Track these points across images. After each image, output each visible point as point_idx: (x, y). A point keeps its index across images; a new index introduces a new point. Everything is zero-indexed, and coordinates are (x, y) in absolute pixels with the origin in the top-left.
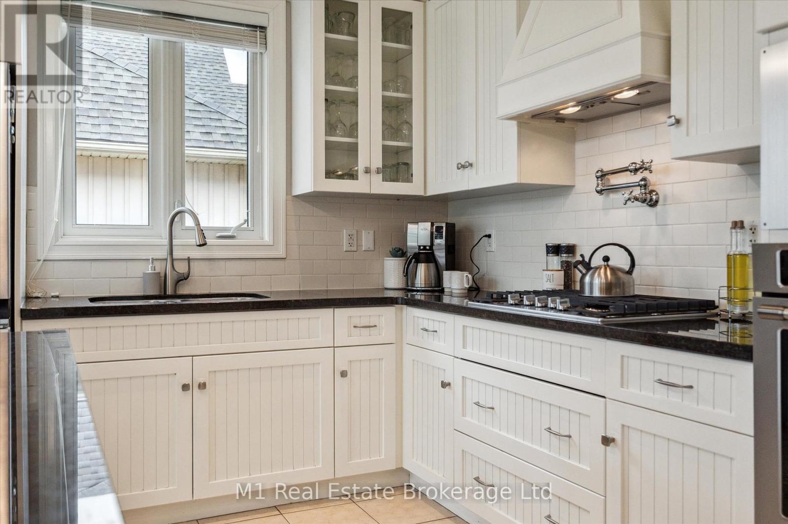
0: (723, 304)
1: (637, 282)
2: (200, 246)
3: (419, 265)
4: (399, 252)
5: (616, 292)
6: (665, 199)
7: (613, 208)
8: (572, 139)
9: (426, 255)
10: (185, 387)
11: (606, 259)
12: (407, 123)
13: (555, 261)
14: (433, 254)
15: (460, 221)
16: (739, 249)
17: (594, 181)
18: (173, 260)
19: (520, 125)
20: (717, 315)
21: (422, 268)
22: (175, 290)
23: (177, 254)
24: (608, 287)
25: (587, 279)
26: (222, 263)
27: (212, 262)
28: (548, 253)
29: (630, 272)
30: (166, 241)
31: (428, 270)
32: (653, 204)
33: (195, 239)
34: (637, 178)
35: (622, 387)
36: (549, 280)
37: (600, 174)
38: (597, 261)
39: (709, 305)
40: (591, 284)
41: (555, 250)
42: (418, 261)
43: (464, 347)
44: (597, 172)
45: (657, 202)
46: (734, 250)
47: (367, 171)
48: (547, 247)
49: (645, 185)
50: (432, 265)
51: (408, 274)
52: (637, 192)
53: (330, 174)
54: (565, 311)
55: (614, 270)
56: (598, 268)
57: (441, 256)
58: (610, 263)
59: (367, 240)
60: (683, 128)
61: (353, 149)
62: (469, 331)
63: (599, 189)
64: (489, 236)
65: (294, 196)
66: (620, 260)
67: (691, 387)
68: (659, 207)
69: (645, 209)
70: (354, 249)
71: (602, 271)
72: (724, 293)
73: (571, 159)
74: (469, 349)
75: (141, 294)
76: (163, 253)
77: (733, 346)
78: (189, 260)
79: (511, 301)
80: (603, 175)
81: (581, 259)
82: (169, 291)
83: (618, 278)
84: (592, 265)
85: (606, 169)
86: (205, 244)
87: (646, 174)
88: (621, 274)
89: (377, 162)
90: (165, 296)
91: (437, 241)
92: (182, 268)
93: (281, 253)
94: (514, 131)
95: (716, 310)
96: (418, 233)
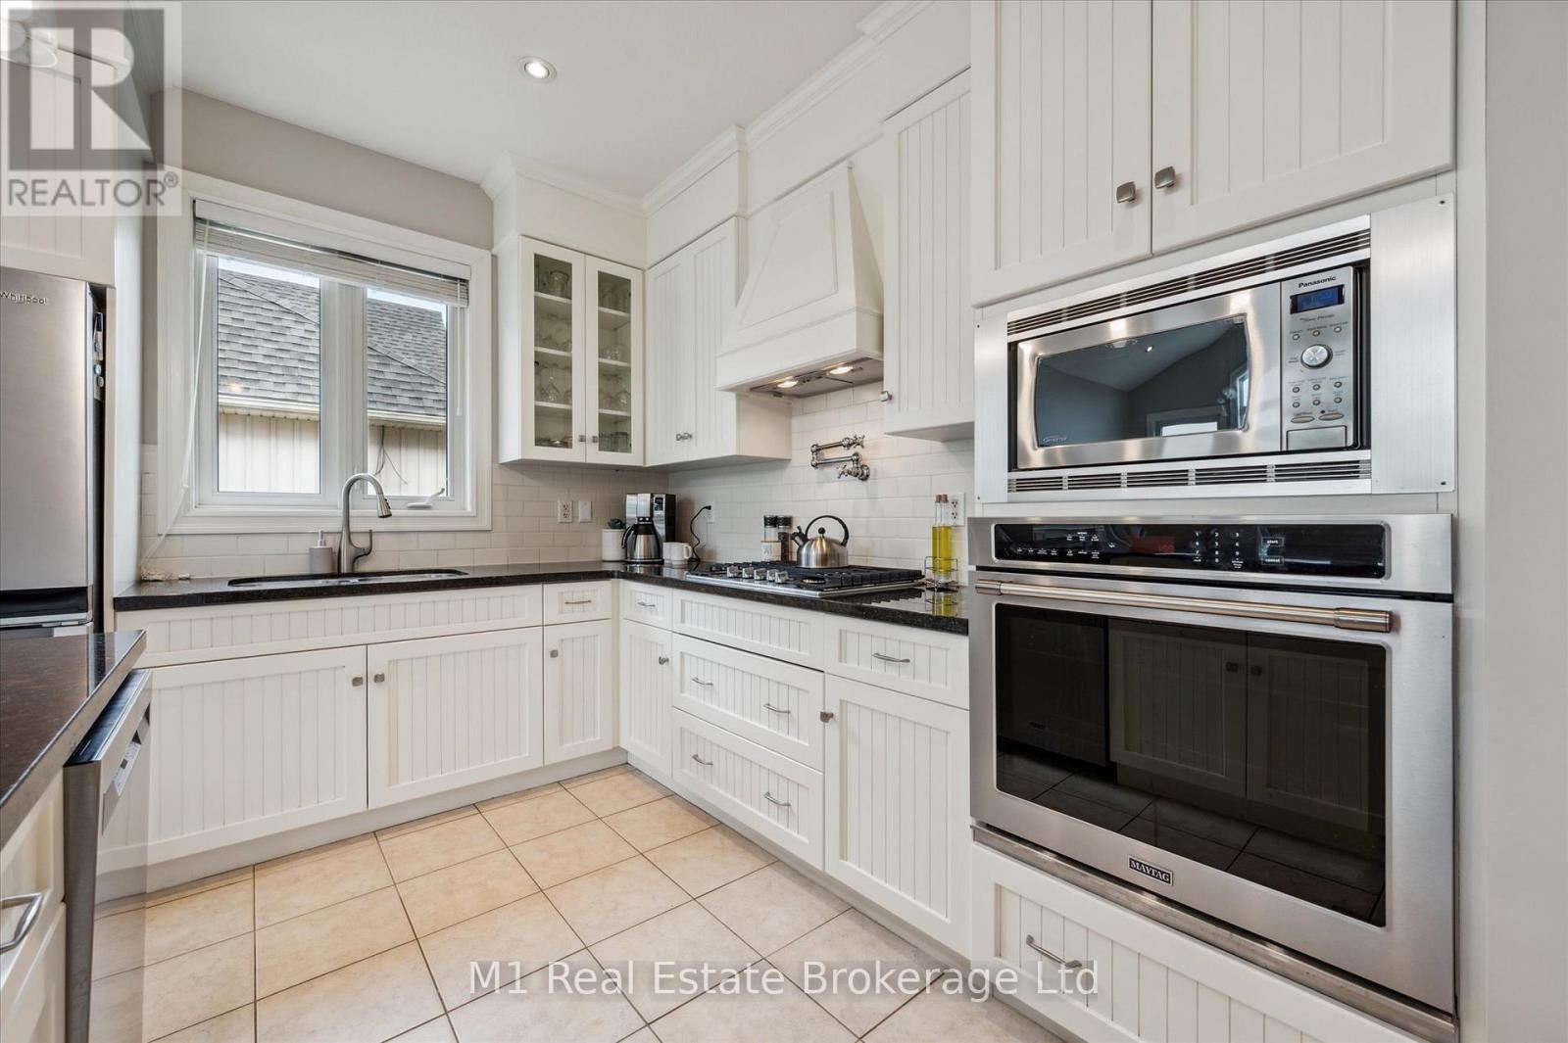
0: (929, 574)
1: (850, 553)
2: (383, 517)
3: (639, 536)
4: (618, 523)
5: (831, 563)
6: (875, 474)
7: (828, 482)
8: (789, 413)
9: (646, 527)
10: (357, 681)
11: (822, 531)
12: (626, 392)
13: (773, 533)
14: (653, 525)
15: (681, 493)
16: (943, 522)
17: (810, 455)
18: (349, 534)
19: (739, 397)
20: (923, 584)
21: (641, 540)
22: (353, 568)
23: (354, 526)
24: (824, 558)
25: (804, 551)
26: (414, 537)
27: (401, 536)
28: (766, 525)
29: (844, 544)
30: (340, 512)
31: (647, 541)
32: (865, 478)
33: (375, 510)
34: (850, 453)
35: (840, 661)
36: (767, 551)
37: (814, 448)
38: (813, 533)
39: (917, 575)
40: (808, 557)
41: (773, 522)
42: (637, 533)
43: (683, 621)
44: (813, 446)
45: (868, 476)
46: (939, 523)
47: (582, 439)
48: (765, 519)
49: (857, 460)
50: (652, 537)
51: (628, 547)
52: (850, 466)
53: (540, 441)
54: (784, 584)
55: (829, 542)
56: (813, 540)
57: (661, 529)
58: (825, 535)
59: (583, 511)
60: (895, 404)
61: (567, 417)
62: (687, 605)
63: (814, 463)
64: (709, 508)
65: (502, 464)
66: (835, 532)
67: (908, 661)
68: (869, 481)
69: (856, 482)
70: (569, 520)
71: (818, 542)
72: (930, 563)
73: (789, 434)
74: (687, 624)
75: (306, 572)
76: (337, 525)
77: (938, 618)
78: (371, 532)
79: (729, 574)
80: (818, 450)
81: (798, 531)
82: (345, 569)
83: (833, 550)
84: (809, 537)
85: (821, 444)
86: (390, 515)
87: (858, 449)
88: (835, 546)
89: (593, 430)
90: (338, 575)
91: (657, 513)
92: (361, 542)
93: (486, 524)
94: (731, 399)
95: (923, 580)
96: (638, 505)
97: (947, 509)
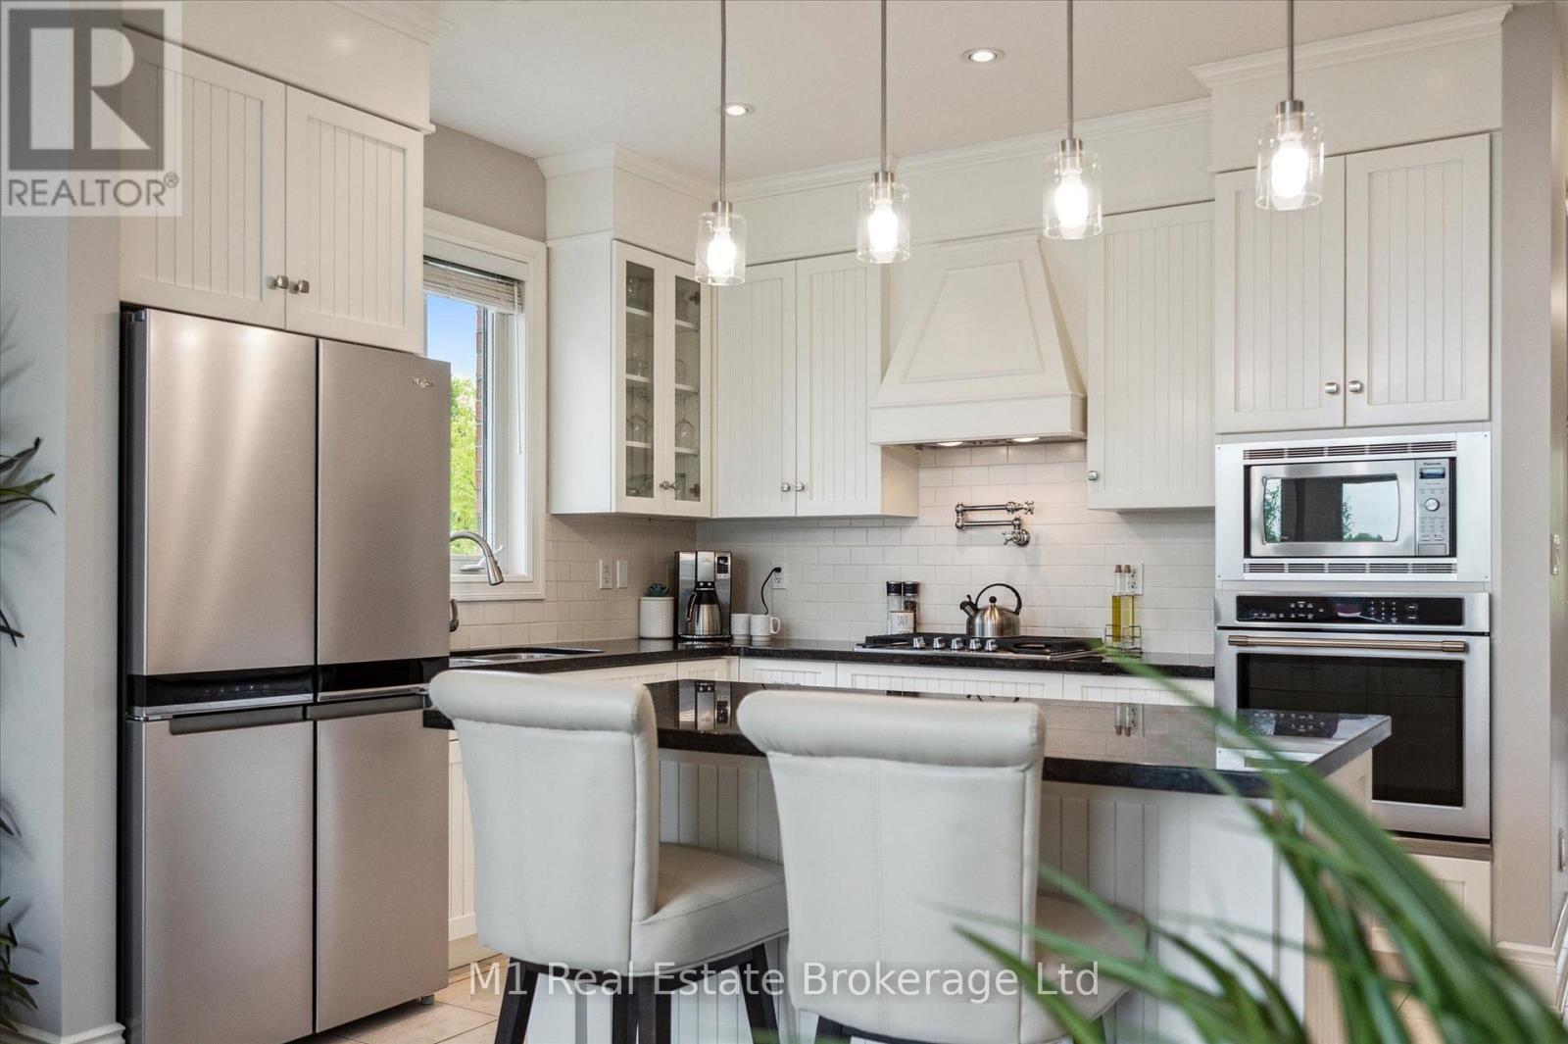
1: (1022, 623)
3: (702, 606)
4: (668, 590)
5: (1008, 633)
6: (1037, 538)
7: (971, 545)
8: (917, 466)
9: (706, 594)
11: (993, 600)
13: (896, 601)
14: (715, 592)
16: (1118, 590)
17: (954, 517)
19: (888, 458)
20: (1103, 652)
21: (704, 609)
24: (999, 628)
25: (978, 620)
28: (889, 592)
29: (1017, 612)
31: (711, 613)
32: (1023, 543)
34: (1011, 517)
36: (902, 623)
37: (960, 508)
38: (984, 602)
40: (983, 625)
41: (895, 589)
42: (699, 602)
44: (958, 506)
45: (1027, 542)
46: (1118, 592)
48: (889, 585)
49: (1019, 525)
50: (715, 606)
53: (630, 489)
55: (1001, 610)
56: (985, 610)
57: (724, 594)
58: (997, 604)
59: (621, 573)
60: (1100, 483)
61: (649, 458)
62: (860, 680)
63: (959, 524)
64: (778, 570)
66: (1007, 600)
68: (1029, 548)
69: (1012, 548)
70: (610, 585)
71: (988, 612)
72: (1110, 631)
73: (916, 488)
78: (453, 602)
79: (917, 645)
80: (962, 510)
81: (968, 600)
83: (1008, 619)
84: (979, 607)
85: (967, 503)
86: (501, 582)
88: (1009, 614)
91: (721, 576)
93: (540, 591)
94: (876, 456)
95: (1103, 648)
96: (698, 563)
97: (1127, 577)
